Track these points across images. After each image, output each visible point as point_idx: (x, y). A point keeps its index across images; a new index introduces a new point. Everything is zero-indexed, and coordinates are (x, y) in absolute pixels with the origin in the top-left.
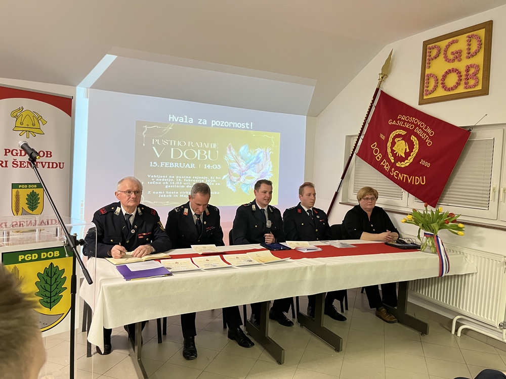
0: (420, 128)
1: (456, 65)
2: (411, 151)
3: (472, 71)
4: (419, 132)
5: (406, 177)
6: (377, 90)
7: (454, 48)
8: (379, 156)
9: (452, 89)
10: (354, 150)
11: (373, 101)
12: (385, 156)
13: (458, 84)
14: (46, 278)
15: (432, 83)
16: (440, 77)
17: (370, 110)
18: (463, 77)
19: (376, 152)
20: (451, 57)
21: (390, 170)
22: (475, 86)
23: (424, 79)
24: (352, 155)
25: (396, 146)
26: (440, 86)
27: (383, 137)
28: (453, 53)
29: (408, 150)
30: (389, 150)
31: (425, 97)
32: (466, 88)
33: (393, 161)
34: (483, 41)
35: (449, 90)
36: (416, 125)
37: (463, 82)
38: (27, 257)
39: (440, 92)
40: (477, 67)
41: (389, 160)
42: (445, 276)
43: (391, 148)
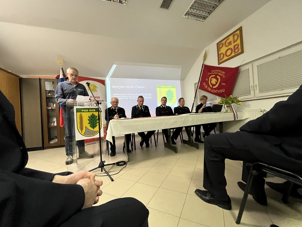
0: (220, 72)
1: (230, 47)
2: (218, 81)
3: (236, 47)
4: (219, 74)
5: (217, 91)
6: (203, 64)
7: (228, 41)
8: (206, 87)
9: (230, 55)
10: (197, 87)
11: (202, 69)
12: (209, 86)
13: (232, 53)
14: (91, 118)
15: (222, 56)
16: (224, 53)
17: (201, 72)
18: (233, 50)
19: (205, 85)
20: (227, 45)
21: (211, 90)
22: (238, 51)
23: (219, 55)
24: (197, 89)
25: (212, 81)
26: (225, 56)
27: (207, 80)
28: (228, 43)
29: (216, 81)
30: (210, 83)
31: (220, 62)
32: (235, 53)
33: (212, 87)
34: (239, 35)
35: (229, 56)
36: (218, 72)
37: (233, 51)
38: (85, 111)
39: (225, 58)
40: (238, 45)
41: (210, 87)
42: (237, 120)
43: (210, 82)
